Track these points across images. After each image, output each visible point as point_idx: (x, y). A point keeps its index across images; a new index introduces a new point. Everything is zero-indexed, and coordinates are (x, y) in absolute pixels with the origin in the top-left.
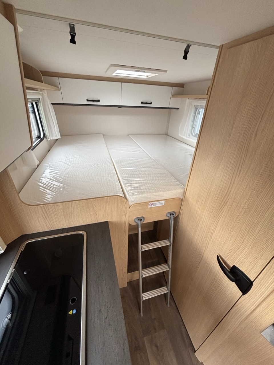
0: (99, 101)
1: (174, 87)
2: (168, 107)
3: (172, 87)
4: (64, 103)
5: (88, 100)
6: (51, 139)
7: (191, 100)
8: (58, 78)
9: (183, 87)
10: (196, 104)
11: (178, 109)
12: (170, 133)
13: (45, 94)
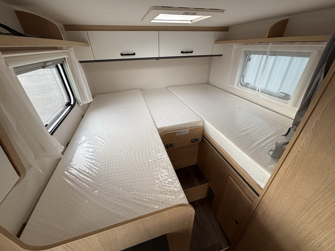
0: (134, 54)
2: (211, 55)
3: (215, 32)
4: (96, 60)
7: (240, 45)
8: (86, 31)
9: (228, 31)
11: (221, 55)
12: (211, 81)
13: (71, 53)
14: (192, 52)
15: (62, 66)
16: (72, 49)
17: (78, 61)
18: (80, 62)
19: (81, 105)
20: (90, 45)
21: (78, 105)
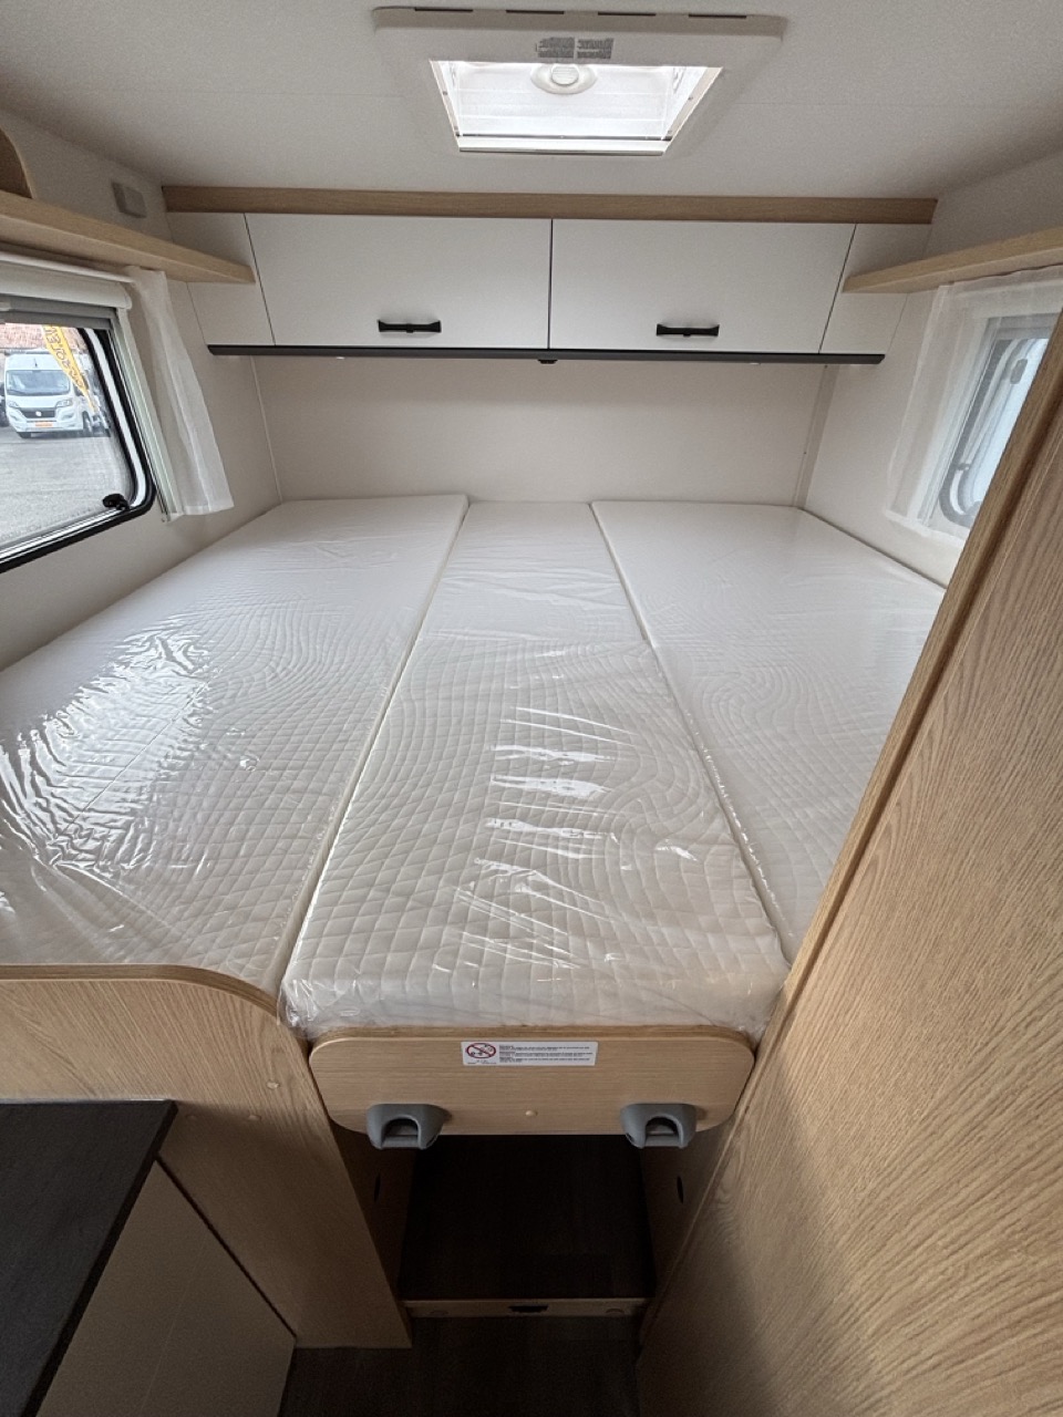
0: (435, 327)
1: (862, 222)
2: (816, 351)
3: (850, 227)
4: (277, 344)
5: (383, 327)
6: (189, 512)
7: (966, 289)
8: (242, 215)
9: (929, 222)
10: (999, 312)
11: (876, 359)
12: (817, 496)
13: (145, 294)
14: (713, 332)
15: (104, 338)
16: (160, 280)
17: (201, 345)
19: (174, 516)
20: (257, 279)
21: (164, 516)
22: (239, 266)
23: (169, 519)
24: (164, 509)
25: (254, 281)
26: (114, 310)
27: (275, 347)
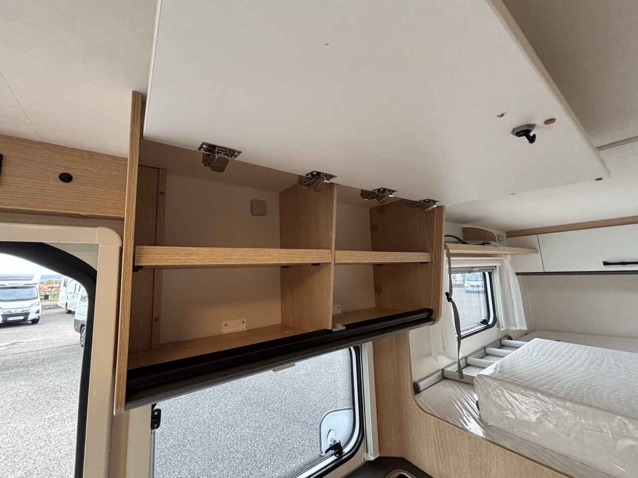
4: (546, 271)
5: (605, 264)
8: (536, 235)
13: (506, 261)
15: (490, 274)
16: (509, 257)
17: (514, 272)
18: (517, 274)
19: (502, 329)
20: (539, 251)
21: (498, 329)
22: (533, 249)
23: (500, 330)
24: (499, 326)
25: (538, 253)
26: (496, 266)
27: (544, 272)
